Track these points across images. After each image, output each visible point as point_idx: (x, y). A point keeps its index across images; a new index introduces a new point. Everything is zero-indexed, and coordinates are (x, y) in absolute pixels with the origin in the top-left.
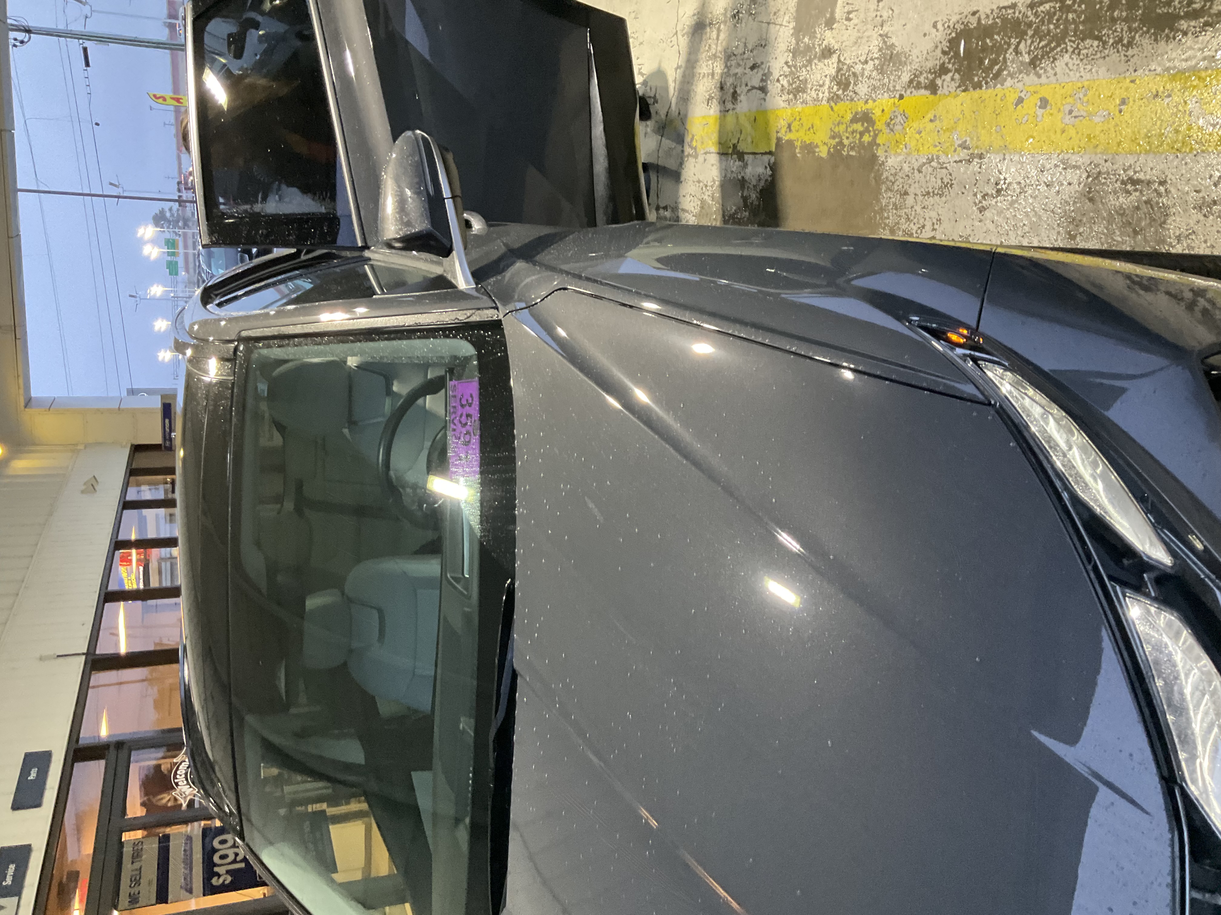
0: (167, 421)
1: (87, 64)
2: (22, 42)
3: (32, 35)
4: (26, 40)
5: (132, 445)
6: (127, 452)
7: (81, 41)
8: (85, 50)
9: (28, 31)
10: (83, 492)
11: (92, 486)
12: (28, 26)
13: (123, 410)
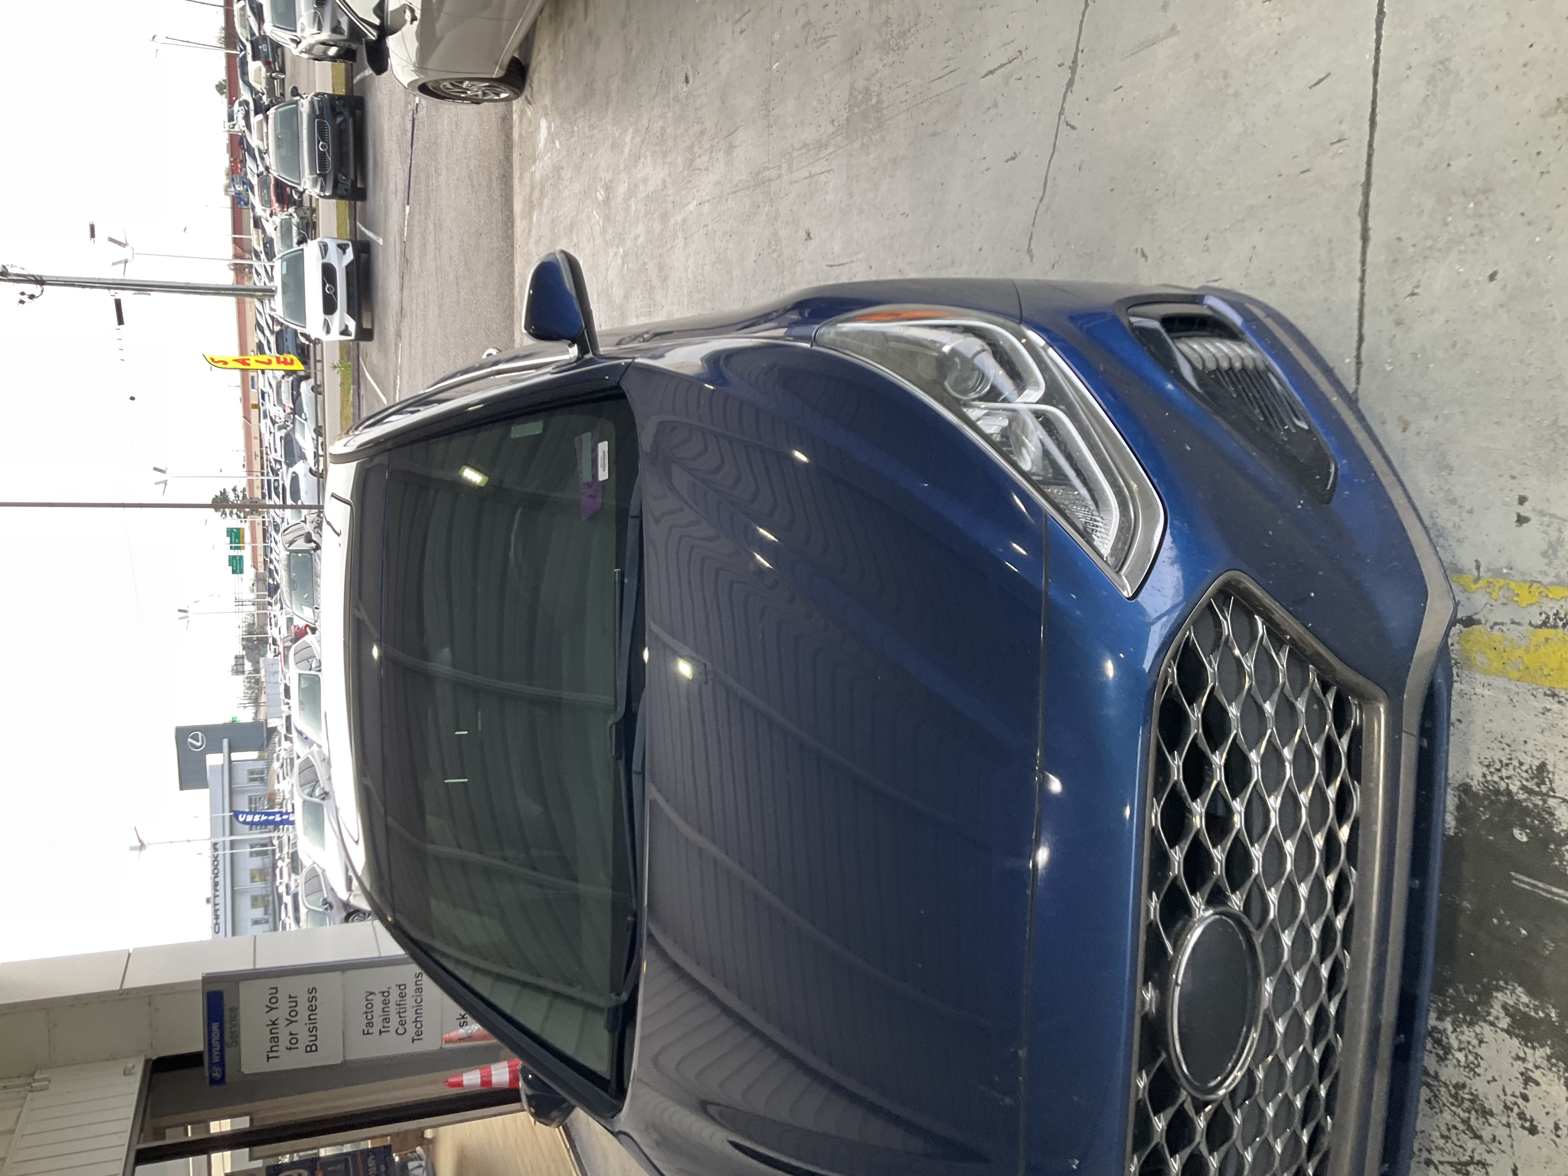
1: (121, 321)
2: (32, 297)
3: (45, 287)
4: (37, 295)
5: (148, 1060)
7: (113, 292)
8: (118, 303)
9: (40, 281)
12: (41, 277)
13: (129, 992)
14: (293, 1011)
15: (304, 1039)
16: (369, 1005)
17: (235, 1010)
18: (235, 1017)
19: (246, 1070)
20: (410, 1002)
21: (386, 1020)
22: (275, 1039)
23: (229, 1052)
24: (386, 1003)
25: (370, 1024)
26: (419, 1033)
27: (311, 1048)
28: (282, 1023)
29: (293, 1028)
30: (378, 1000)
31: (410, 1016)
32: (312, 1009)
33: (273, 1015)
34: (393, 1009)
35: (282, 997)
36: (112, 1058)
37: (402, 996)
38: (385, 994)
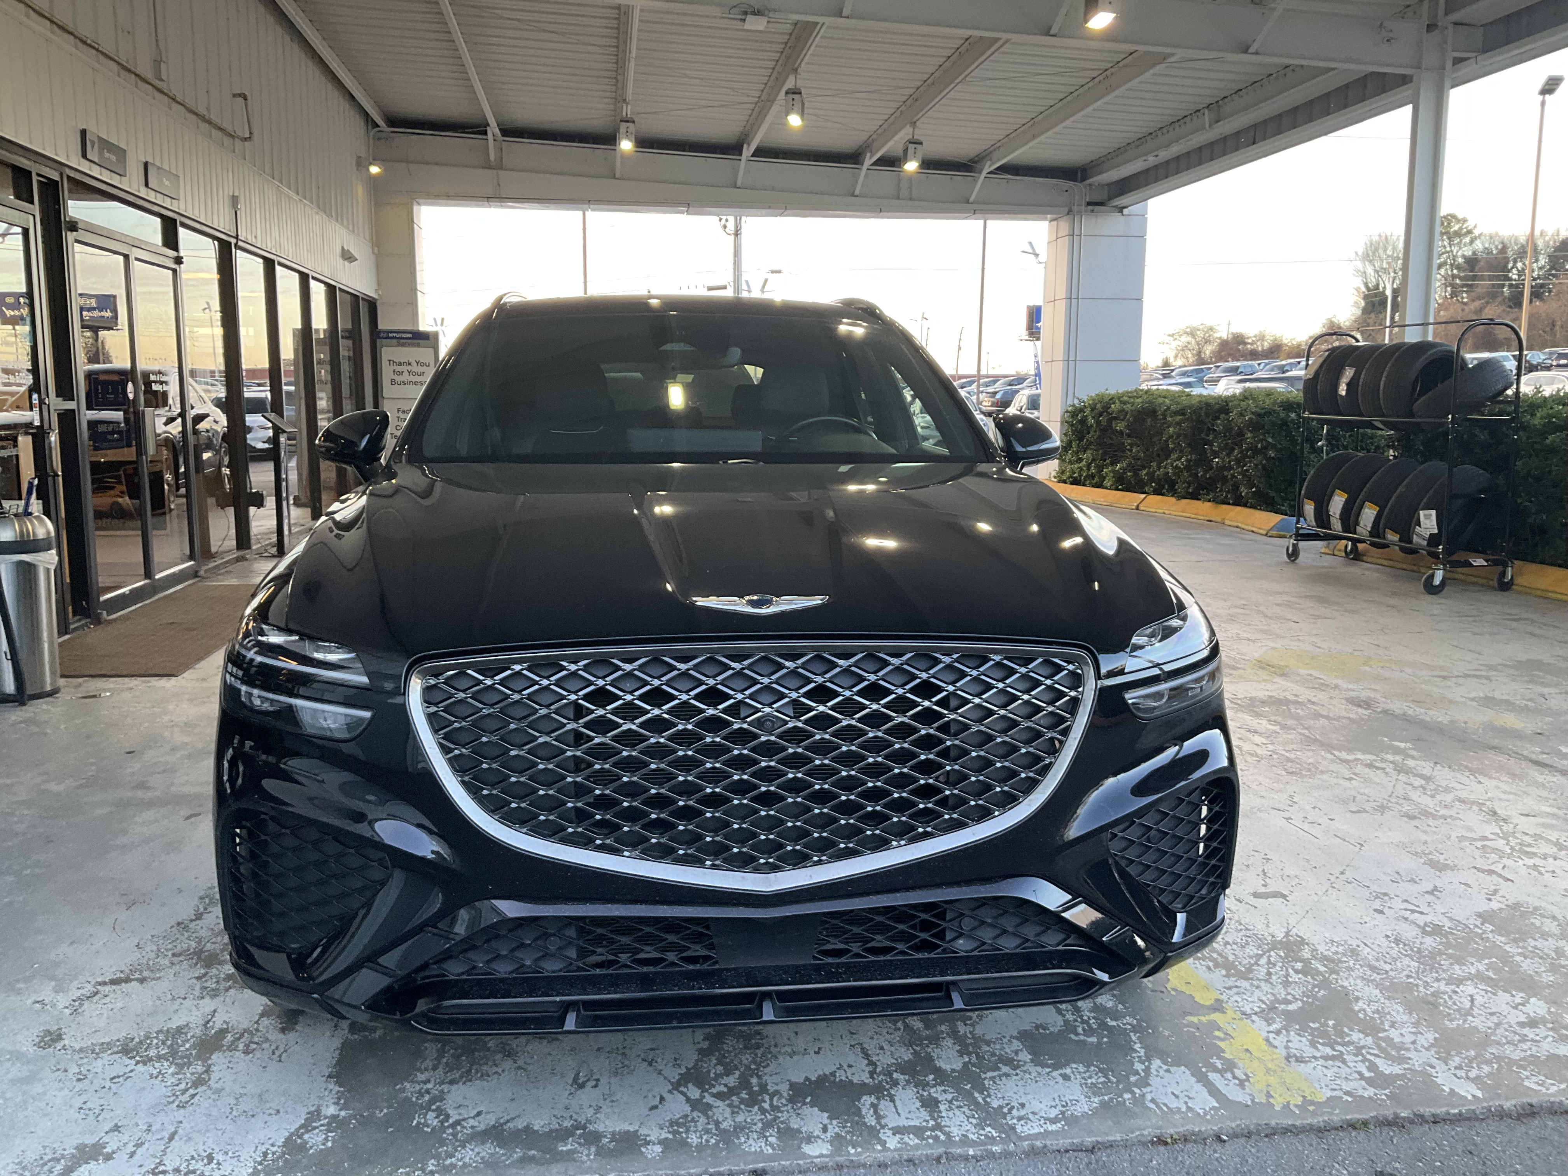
0: (410, 335)
3: (733, 236)
5: (376, 300)
9: (737, 234)
10: (343, 248)
11: (348, 257)
12: (741, 234)
13: (416, 295)
14: (414, 374)
15: (398, 379)
17: (417, 345)
18: (413, 345)
19: (384, 349)
22: (400, 364)
23: (393, 341)
27: (391, 382)
28: (409, 368)
29: (404, 373)
32: (414, 383)
33: (412, 364)
35: (422, 369)
36: (379, 284)
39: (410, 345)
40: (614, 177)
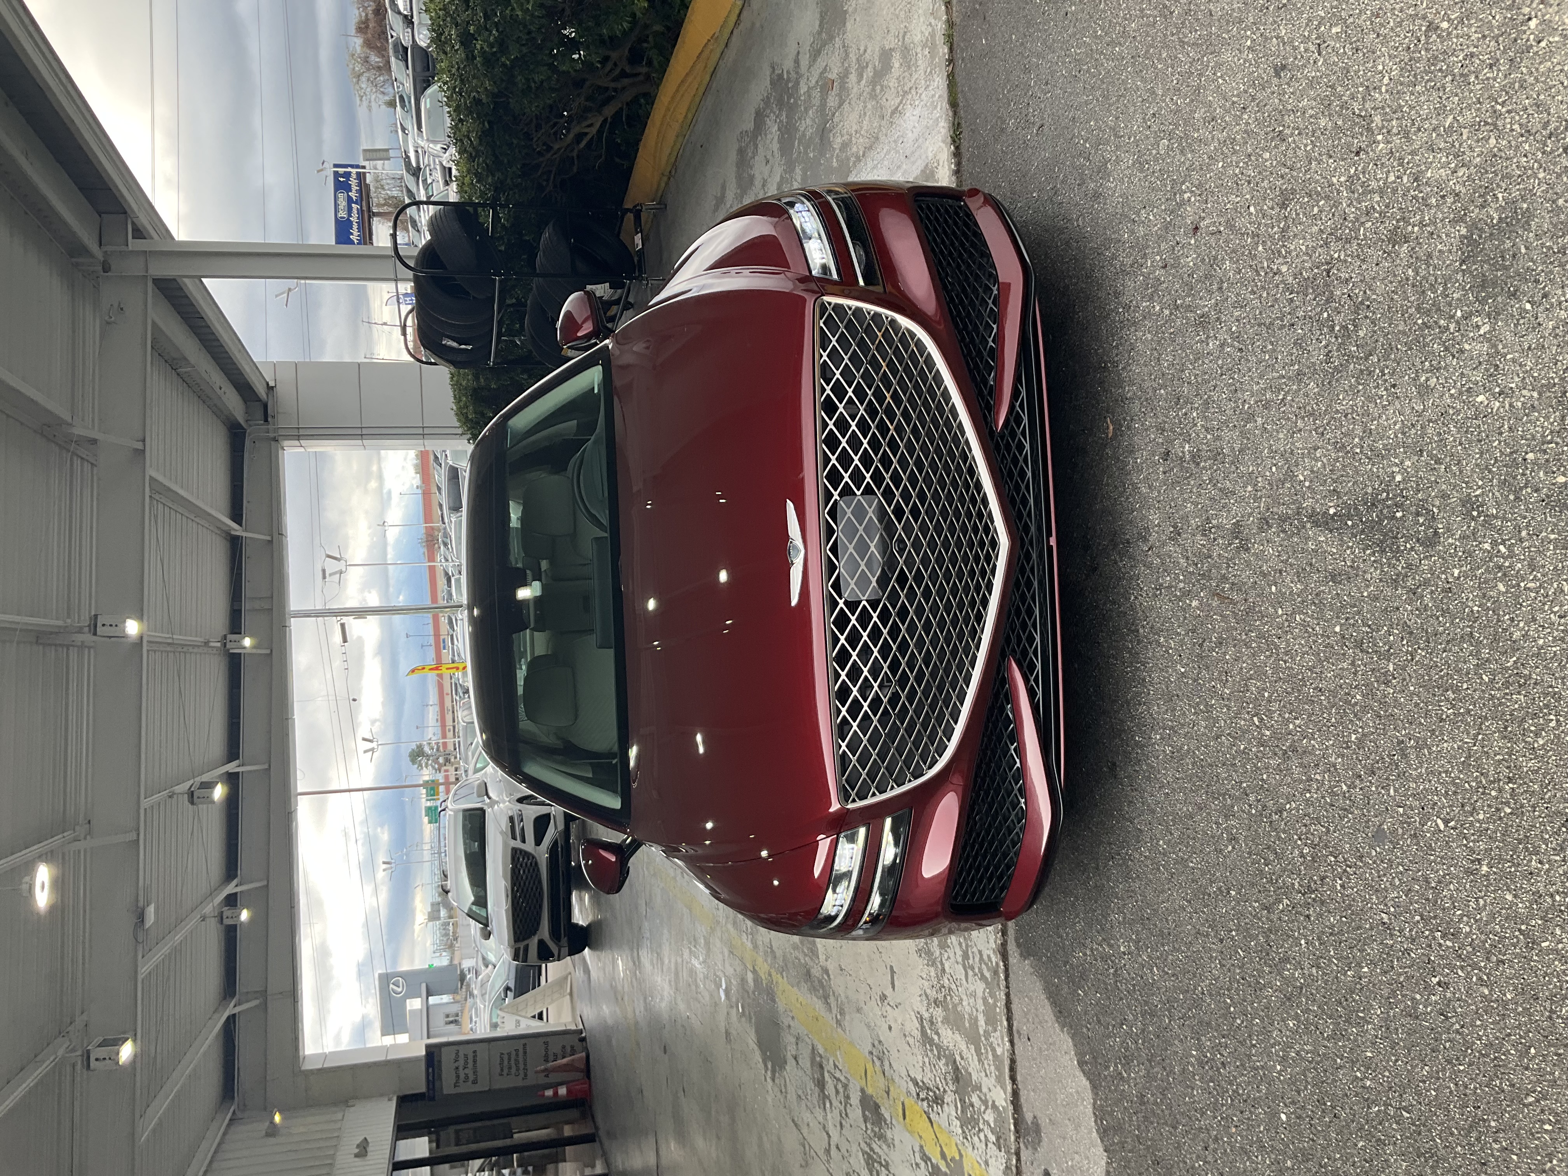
0: (430, 1070)
1: (345, 640)
5: (398, 1097)
6: (393, 1104)
7: (339, 618)
8: (343, 627)
10: (356, 1156)
11: (363, 1149)
14: (466, 1062)
15: (471, 1077)
16: (502, 1059)
17: (440, 1062)
18: (440, 1066)
19: (445, 1092)
20: (521, 1059)
21: (510, 1068)
22: (458, 1077)
23: (437, 1084)
24: (509, 1059)
25: (502, 1070)
26: (526, 1075)
27: (475, 1082)
28: (461, 1068)
29: (466, 1071)
30: (506, 1057)
31: (522, 1066)
32: (475, 1062)
33: (456, 1064)
34: (513, 1062)
35: (461, 1054)
36: (382, 1094)
37: (517, 1055)
38: (509, 1054)
39: (440, 1069)
40: (267, 886)
